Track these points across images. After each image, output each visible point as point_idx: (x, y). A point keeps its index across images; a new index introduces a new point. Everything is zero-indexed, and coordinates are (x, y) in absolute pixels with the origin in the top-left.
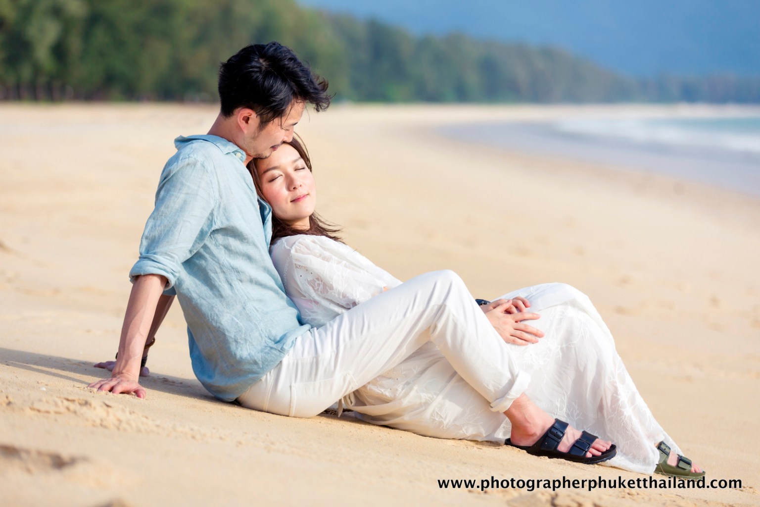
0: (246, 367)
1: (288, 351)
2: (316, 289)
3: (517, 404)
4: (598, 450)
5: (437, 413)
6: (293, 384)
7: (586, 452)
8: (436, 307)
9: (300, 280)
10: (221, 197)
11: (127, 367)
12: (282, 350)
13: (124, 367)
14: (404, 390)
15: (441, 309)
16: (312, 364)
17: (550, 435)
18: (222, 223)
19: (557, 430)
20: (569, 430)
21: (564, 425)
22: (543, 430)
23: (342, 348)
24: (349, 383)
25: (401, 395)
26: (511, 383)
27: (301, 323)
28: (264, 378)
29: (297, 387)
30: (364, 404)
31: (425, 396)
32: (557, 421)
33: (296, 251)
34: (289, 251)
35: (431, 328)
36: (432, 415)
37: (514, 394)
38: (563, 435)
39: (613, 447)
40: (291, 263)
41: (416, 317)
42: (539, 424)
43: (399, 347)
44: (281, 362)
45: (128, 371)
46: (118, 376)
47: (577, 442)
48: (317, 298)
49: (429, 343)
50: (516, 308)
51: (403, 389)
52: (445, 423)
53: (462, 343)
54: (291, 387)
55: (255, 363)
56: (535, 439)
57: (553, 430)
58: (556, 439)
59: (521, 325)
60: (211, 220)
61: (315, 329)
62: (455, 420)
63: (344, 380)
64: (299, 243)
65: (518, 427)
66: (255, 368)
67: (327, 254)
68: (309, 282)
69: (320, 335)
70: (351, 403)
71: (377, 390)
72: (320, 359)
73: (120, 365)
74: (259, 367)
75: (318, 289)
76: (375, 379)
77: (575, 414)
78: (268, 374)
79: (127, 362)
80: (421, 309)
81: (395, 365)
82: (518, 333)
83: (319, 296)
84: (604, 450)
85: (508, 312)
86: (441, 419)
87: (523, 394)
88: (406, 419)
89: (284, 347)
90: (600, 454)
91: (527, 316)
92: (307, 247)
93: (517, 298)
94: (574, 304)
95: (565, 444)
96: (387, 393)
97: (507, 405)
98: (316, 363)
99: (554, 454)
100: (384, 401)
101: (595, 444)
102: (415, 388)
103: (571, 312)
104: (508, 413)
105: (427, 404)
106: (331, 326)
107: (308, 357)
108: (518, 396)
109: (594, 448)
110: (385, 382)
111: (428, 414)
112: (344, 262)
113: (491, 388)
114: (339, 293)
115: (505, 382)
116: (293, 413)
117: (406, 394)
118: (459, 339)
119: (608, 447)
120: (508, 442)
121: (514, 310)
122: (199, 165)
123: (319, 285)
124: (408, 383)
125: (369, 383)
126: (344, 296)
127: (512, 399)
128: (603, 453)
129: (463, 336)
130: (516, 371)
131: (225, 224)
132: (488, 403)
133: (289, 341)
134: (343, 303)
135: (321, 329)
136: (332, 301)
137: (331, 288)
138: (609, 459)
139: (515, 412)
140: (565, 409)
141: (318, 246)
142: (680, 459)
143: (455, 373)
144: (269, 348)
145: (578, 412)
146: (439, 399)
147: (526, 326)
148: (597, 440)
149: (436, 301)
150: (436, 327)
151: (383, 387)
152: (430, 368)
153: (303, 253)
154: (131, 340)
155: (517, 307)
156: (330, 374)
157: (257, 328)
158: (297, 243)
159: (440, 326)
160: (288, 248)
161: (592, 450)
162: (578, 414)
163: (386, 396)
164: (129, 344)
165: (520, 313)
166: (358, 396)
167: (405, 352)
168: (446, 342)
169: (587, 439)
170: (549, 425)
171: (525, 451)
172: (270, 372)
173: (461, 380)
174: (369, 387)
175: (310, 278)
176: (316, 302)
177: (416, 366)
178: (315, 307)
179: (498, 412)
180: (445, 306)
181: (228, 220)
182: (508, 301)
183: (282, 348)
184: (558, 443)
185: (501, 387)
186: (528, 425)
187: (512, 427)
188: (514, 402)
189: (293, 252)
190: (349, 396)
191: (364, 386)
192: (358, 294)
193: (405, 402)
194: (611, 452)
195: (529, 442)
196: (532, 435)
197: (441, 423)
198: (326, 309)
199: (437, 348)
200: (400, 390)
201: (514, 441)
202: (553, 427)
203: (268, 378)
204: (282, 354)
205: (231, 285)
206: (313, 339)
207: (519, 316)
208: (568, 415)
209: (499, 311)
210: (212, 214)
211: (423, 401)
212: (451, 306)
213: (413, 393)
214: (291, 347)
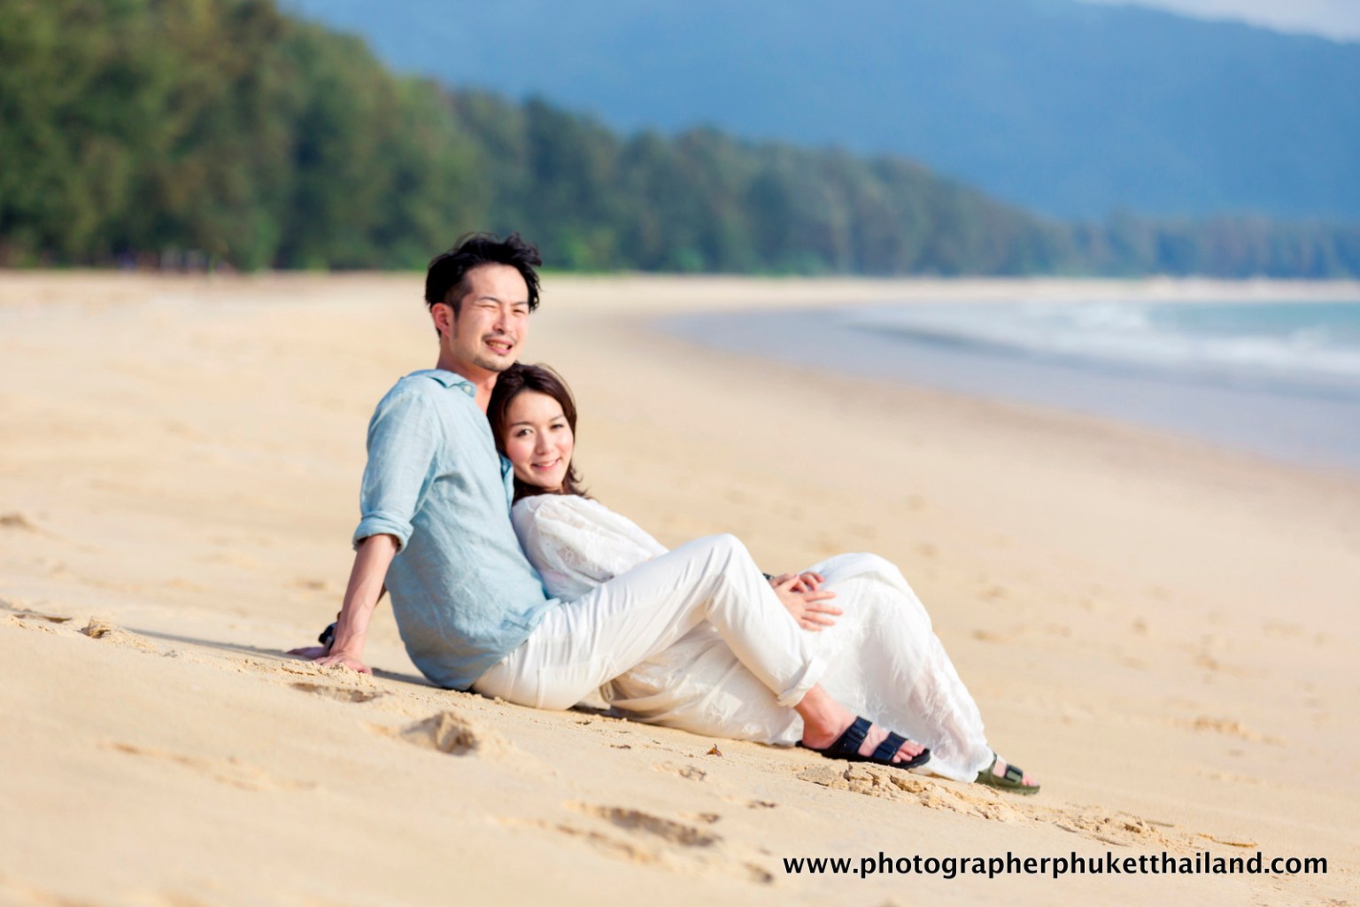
0: (483, 645)
1: (534, 628)
2: (566, 559)
3: (810, 697)
4: (908, 754)
5: (714, 707)
6: (541, 669)
7: (893, 756)
8: (713, 579)
9: (547, 551)
10: (444, 436)
11: (349, 644)
12: (526, 628)
13: (345, 645)
14: (675, 680)
15: (719, 580)
16: (564, 644)
17: (850, 735)
18: (447, 468)
19: (858, 730)
20: (872, 730)
21: (867, 724)
22: (841, 729)
23: (600, 624)
24: (608, 669)
25: (672, 684)
26: (803, 670)
27: (548, 596)
28: (505, 660)
29: (544, 671)
30: (625, 697)
31: (700, 687)
32: (859, 719)
33: (542, 515)
34: (533, 514)
35: (706, 603)
36: (708, 709)
37: (806, 683)
38: (866, 735)
39: (926, 752)
40: (535, 529)
41: (691, 588)
42: (837, 722)
43: (669, 626)
44: (526, 641)
45: (350, 649)
46: (338, 655)
47: (883, 744)
48: (567, 571)
49: (705, 622)
50: (805, 585)
51: (673, 678)
52: (724, 718)
53: (744, 620)
54: (538, 672)
55: (494, 640)
56: (832, 739)
57: (853, 729)
58: (855, 738)
59: (814, 605)
60: (434, 466)
61: (567, 604)
62: (736, 715)
63: (603, 663)
64: (546, 505)
65: (812, 725)
66: (493, 647)
67: (579, 517)
68: (558, 552)
69: (573, 610)
70: (609, 696)
71: (641, 680)
72: (574, 638)
73: (340, 642)
74: (498, 646)
75: (568, 561)
76: (640, 664)
77: (878, 708)
78: (511, 655)
79: (349, 638)
80: (695, 580)
81: (664, 649)
82: (810, 614)
83: (569, 567)
84: (916, 754)
85: (795, 589)
86: (718, 714)
87: (817, 685)
88: (676, 713)
89: (530, 623)
90: (910, 758)
91: (819, 595)
92: (555, 510)
93: (807, 573)
94: (877, 576)
95: (869, 744)
96: (655, 683)
97: (798, 697)
98: (569, 643)
99: (855, 757)
100: (649, 692)
101: (905, 746)
102: (689, 676)
103: (876, 587)
104: (799, 708)
105: (702, 696)
106: (587, 599)
107: (559, 637)
108: (812, 686)
109: (903, 751)
110: (652, 670)
111: (703, 706)
112: (600, 528)
113: (779, 677)
114: (594, 566)
115: (795, 669)
116: (541, 703)
117: (678, 684)
118: (740, 617)
119: (921, 751)
120: (799, 744)
121: (803, 586)
122: (415, 400)
123: (570, 555)
124: (679, 671)
125: (631, 670)
126: (600, 569)
127: (803, 690)
128: (914, 758)
129: (746, 613)
130: (809, 657)
131: (451, 470)
132: (775, 696)
133: (536, 616)
134: (597, 576)
135: (574, 604)
136: (585, 574)
137: (584, 559)
138: (922, 764)
139: (807, 706)
140: (864, 702)
141: (569, 509)
142: (1009, 769)
143: (736, 660)
144: (510, 624)
145: (881, 705)
146: (716, 690)
147: (819, 605)
148: (906, 742)
149: (713, 571)
150: (712, 602)
151: (648, 675)
152: (706, 654)
153: (550, 518)
154: (354, 613)
155: (807, 583)
156: (585, 657)
157: (492, 600)
158: (542, 505)
159: (717, 601)
160: (531, 510)
161: (900, 753)
162: (881, 709)
163: (652, 686)
164: (352, 618)
165: (811, 592)
166: (617, 688)
167: (676, 632)
168: (725, 622)
169: (894, 742)
170: (849, 723)
171: (819, 755)
172: (514, 652)
173: (743, 667)
174: (633, 676)
175: (559, 548)
176: (567, 576)
177: (688, 650)
178: (565, 582)
179: (787, 708)
180: (724, 577)
181: (454, 464)
182: (795, 576)
183: (527, 625)
184: (860, 745)
185: (791, 676)
186: (823, 722)
187: (805, 726)
188: (807, 694)
189: (537, 515)
190: (606, 684)
191: (625, 675)
192: (616, 565)
193: (677, 694)
194: (923, 757)
195: (825, 744)
196: (829, 735)
197: (718, 719)
198: (579, 584)
199: (715, 629)
200: (670, 678)
201: (806, 743)
202: (854, 725)
203: (510, 660)
204: (527, 632)
205: (459, 548)
206: (565, 616)
207: (810, 595)
208: (868, 708)
209: (786, 587)
210: (435, 459)
211: (698, 692)
212: (731, 576)
213: (685, 684)
214: (539, 623)
